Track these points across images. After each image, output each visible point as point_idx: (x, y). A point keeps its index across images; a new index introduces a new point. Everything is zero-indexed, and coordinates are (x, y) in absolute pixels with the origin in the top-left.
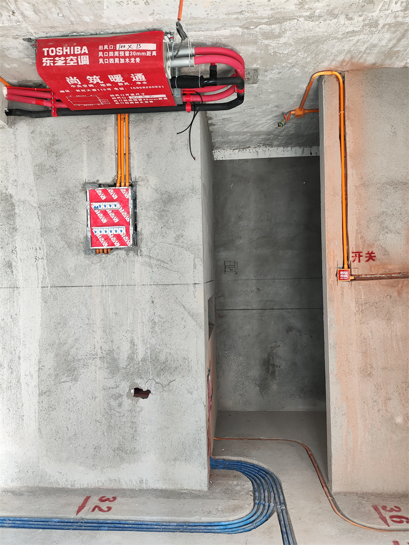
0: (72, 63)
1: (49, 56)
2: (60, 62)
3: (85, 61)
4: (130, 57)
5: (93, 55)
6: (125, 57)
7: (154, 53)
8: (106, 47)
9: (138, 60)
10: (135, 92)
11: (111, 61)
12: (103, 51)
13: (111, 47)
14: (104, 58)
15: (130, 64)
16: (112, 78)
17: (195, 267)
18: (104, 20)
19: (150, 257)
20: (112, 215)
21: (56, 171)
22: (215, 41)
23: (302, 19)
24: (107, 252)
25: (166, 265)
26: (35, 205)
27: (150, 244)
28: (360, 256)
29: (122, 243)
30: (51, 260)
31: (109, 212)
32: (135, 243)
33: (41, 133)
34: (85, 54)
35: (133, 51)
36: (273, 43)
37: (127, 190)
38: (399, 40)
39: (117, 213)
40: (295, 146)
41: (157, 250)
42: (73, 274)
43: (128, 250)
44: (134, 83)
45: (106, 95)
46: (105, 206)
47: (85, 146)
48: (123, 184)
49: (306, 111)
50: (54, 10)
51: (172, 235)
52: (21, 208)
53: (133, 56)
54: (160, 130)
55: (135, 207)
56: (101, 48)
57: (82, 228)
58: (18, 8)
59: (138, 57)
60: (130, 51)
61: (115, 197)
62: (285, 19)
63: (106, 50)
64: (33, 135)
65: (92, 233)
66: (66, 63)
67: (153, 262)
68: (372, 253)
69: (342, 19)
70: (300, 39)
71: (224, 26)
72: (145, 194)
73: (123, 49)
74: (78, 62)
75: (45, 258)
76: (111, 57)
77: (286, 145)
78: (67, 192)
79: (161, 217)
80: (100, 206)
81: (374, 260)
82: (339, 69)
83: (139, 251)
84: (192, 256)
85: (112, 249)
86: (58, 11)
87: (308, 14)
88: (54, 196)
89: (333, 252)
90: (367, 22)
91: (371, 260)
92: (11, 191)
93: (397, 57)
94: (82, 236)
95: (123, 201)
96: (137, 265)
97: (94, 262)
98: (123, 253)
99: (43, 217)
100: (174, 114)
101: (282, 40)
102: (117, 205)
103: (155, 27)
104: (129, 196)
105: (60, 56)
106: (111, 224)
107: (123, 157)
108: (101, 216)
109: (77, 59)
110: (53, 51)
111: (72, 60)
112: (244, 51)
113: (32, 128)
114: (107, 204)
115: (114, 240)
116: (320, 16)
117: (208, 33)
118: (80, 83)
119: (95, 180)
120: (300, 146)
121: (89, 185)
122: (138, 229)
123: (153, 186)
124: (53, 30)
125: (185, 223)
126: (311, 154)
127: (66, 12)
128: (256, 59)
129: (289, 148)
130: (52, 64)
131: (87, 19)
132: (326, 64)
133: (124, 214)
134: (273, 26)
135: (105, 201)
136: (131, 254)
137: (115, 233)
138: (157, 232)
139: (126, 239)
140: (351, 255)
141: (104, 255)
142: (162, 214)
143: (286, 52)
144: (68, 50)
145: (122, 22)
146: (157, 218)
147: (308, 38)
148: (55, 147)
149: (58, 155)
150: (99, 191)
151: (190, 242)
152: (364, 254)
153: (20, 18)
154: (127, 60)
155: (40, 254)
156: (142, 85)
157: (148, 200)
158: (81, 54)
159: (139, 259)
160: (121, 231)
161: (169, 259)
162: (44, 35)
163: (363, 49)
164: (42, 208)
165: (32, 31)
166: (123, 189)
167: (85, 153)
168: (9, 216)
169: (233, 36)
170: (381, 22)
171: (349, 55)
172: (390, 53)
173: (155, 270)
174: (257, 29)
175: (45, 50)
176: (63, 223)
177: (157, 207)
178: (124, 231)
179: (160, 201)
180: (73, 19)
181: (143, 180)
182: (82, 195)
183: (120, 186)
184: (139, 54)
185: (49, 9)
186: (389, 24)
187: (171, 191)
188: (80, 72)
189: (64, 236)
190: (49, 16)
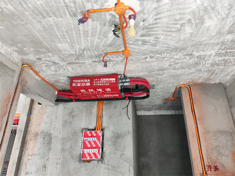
0: (83, 85)
1: (75, 83)
2: (79, 85)
3: (88, 84)
4: (105, 83)
5: (91, 83)
6: (103, 83)
7: (115, 82)
8: (97, 80)
9: (108, 84)
10: (106, 94)
11: (98, 84)
12: (95, 81)
13: (99, 80)
14: (95, 83)
15: (105, 85)
16: (98, 90)
17: (130, 171)
18: (97, 71)
19: (108, 165)
20: (93, 143)
21: (71, 123)
22: (137, 76)
23: (171, 70)
24: (89, 161)
25: (115, 169)
26: (60, 138)
27: (108, 158)
28: (211, 168)
29: (96, 157)
30: (63, 165)
31: (92, 142)
32: (102, 157)
33: (68, 108)
34: (89, 82)
35: (106, 81)
36: (160, 77)
37: (100, 132)
38: (211, 75)
39: (95, 142)
40: (172, 110)
41: (112, 161)
42: (72, 172)
43: (98, 161)
44: (107, 91)
45: (95, 95)
46: (90, 139)
47: (84, 113)
48: (98, 129)
49: (175, 98)
50: (79, 69)
51: (119, 153)
52: (54, 140)
53: (106, 83)
54: (115, 107)
55: (103, 139)
56: (95, 80)
57: (79, 150)
58: (67, 68)
59: (108, 83)
60: (105, 81)
61: (95, 135)
62: (164, 70)
63: (97, 81)
64: (64, 109)
65: (83, 152)
66: (81, 85)
67: (110, 167)
68: (216, 166)
69: (187, 69)
70: (170, 75)
71: (141, 72)
72: (108, 134)
73: (103, 80)
74: (85, 85)
75: (61, 163)
76: (98, 83)
77: (168, 109)
78: (75, 133)
79: (114, 144)
80: (88, 139)
81: (218, 170)
82: (188, 84)
83: (103, 162)
84: (128, 165)
85: (91, 160)
86: (81, 69)
87: (173, 68)
88: (69, 134)
89: (197, 165)
90: (197, 70)
91: (217, 170)
92: (51, 132)
93: (211, 80)
94: (78, 153)
95: (98, 137)
96: (102, 169)
97: (83, 166)
98: (96, 162)
99: (63, 144)
100: (121, 101)
101: (164, 76)
102: (95, 139)
103: (115, 73)
104: (100, 134)
105: (79, 83)
106: (92, 148)
107: (99, 118)
108: (88, 144)
109: (85, 84)
110: (77, 81)
111: (83, 84)
112: (149, 79)
113: (64, 106)
114: (91, 138)
115: (92, 155)
116: (178, 69)
117: (135, 74)
118: (85, 91)
119: (87, 128)
120: (174, 110)
121: (84, 130)
122: (104, 150)
123: (111, 130)
124: (78, 74)
125: (125, 148)
126: (179, 113)
127: (83, 69)
128: (153, 82)
129: (169, 111)
130: (76, 86)
131: (91, 71)
132: (182, 83)
133: (98, 143)
134: (160, 72)
135: (90, 137)
136: (100, 162)
137: (93, 152)
138: (112, 152)
139: (98, 155)
140: (206, 167)
141: (87, 163)
142: (115, 143)
143: (165, 79)
144: (82, 81)
145: (103, 72)
146: (112, 145)
147: (174, 75)
148: (72, 114)
149: (73, 117)
150: (88, 132)
151: (127, 157)
152: (212, 167)
153: (67, 71)
154: (104, 84)
155: (59, 161)
156: (109, 92)
157: (109, 136)
158: (87, 82)
159: (103, 166)
160: (96, 151)
161: (117, 166)
162: (75, 75)
163: (197, 78)
164: (63, 140)
165: (70, 75)
166: (98, 132)
167: (84, 116)
168: (49, 143)
169: (144, 75)
170: (203, 70)
171: (191, 80)
172: (208, 79)
173: (110, 171)
174: (154, 73)
175: (74, 81)
176: (71, 147)
177: (113, 140)
178: (97, 151)
179: (114, 137)
180: (85, 71)
181: (107, 128)
182: (81, 134)
183: (97, 130)
184: (109, 82)
185: (78, 69)
186: (206, 71)
187: (119, 133)
188: (86, 88)
189: (70, 153)
190: (77, 70)
